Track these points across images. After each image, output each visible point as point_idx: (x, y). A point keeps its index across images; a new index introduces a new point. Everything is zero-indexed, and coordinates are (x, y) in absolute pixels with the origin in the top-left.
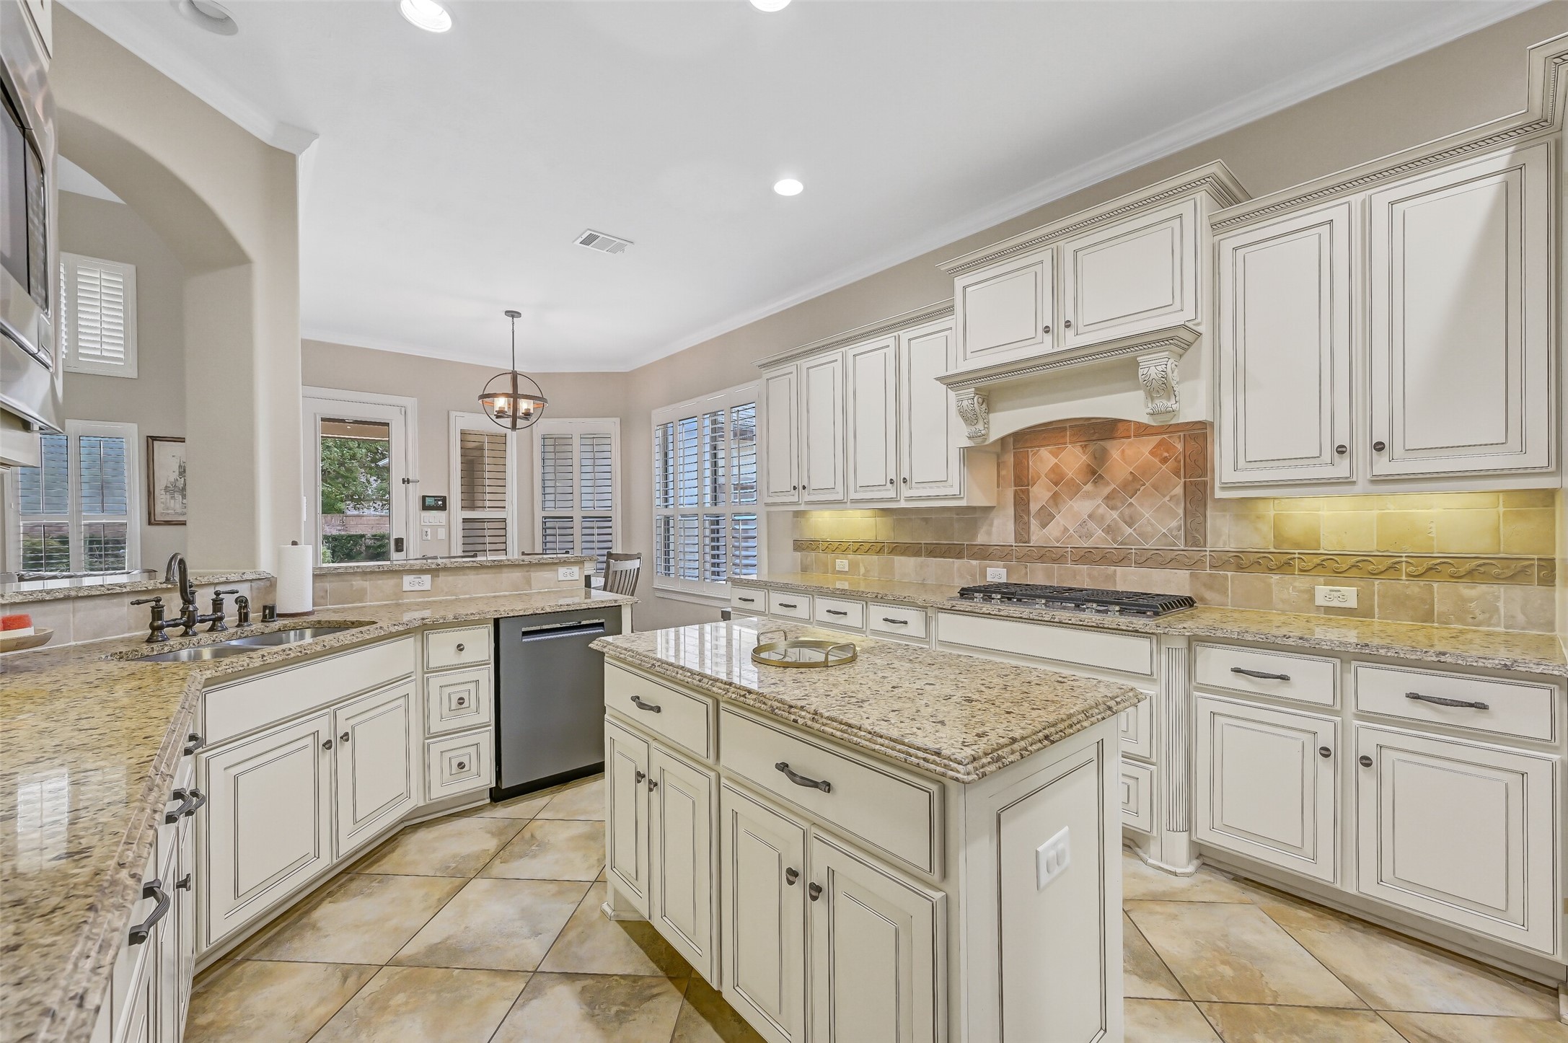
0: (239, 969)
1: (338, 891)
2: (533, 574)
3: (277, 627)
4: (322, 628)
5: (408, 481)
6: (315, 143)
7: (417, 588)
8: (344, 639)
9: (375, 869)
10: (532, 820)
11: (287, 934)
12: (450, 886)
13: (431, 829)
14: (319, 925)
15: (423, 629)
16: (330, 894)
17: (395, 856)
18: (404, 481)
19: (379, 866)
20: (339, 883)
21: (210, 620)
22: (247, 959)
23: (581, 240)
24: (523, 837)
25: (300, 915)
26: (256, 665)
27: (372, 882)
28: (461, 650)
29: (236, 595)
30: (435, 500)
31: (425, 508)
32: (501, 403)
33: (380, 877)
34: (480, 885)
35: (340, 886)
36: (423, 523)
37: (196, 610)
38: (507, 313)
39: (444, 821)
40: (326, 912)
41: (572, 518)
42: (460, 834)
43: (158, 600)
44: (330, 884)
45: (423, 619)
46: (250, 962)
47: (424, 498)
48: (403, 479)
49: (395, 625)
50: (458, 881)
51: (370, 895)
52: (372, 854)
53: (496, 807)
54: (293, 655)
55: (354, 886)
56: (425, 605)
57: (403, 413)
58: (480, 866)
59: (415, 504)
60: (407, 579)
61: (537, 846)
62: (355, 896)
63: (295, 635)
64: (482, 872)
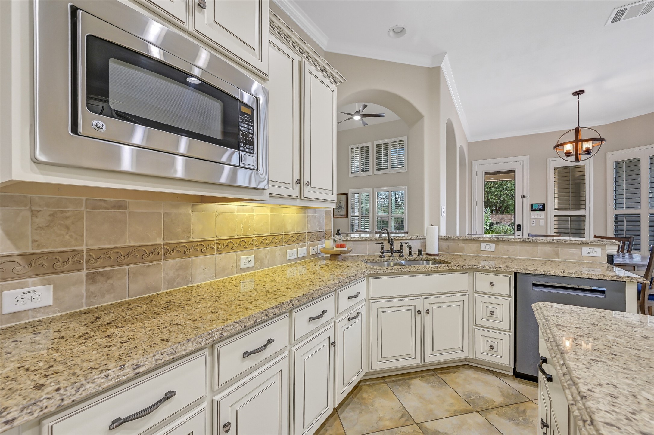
0: (382, 385)
1: (426, 377)
2: (560, 249)
3: (421, 259)
4: (435, 262)
5: (524, 197)
6: (446, 57)
7: (487, 249)
8: (428, 268)
9: (442, 376)
10: (530, 400)
11: (401, 382)
12: (464, 407)
13: (476, 371)
14: (411, 386)
15: (474, 270)
16: (422, 376)
17: (453, 376)
18: (521, 197)
19: (445, 376)
20: (428, 374)
21: (398, 252)
22: (386, 383)
23: (611, 20)
24: (518, 408)
25: (409, 378)
26: (389, 272)
27: (438, 381)
28: (493, 285)
29: (407, 244)
30: (538, 206)
31: (533, 210)
32: (569, 147)
33: (442, 381)
34: (477, 418)
35: (428, 375)
36: (531, 218)
37: (394, 248)
38: (574, 94)
39: (484, 372)
40: (417, 383)
41: (640, 214)
42: (487, 383)
43: (383, 243)
44: (425, 372)
45: (473, 265)
46: (386, 385)
47: (532, 205)
48: (521, 196)
49: (456, 266)
50: (469, 408)
51: (434, 387)
52: (447, 368)
53: (514, 380)
54: (403, 271)
55: (432, 378)
56: (490, 259)
57: (522, 164)
58: (485, 407)
59: (527, 207)
60: (483, 244)
61: (523, 419)
62: (429, 383)
63: (426, 263)
64: (484, 411)
